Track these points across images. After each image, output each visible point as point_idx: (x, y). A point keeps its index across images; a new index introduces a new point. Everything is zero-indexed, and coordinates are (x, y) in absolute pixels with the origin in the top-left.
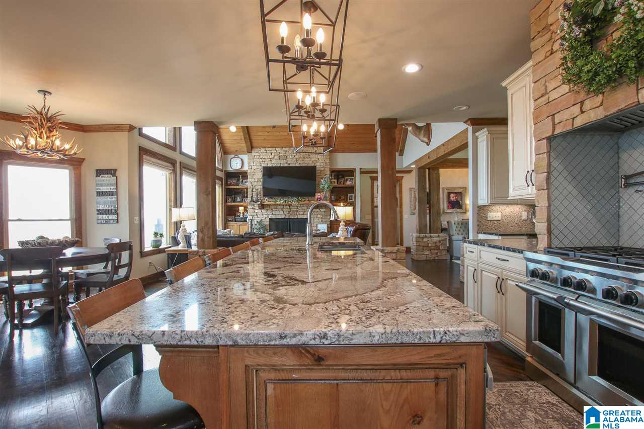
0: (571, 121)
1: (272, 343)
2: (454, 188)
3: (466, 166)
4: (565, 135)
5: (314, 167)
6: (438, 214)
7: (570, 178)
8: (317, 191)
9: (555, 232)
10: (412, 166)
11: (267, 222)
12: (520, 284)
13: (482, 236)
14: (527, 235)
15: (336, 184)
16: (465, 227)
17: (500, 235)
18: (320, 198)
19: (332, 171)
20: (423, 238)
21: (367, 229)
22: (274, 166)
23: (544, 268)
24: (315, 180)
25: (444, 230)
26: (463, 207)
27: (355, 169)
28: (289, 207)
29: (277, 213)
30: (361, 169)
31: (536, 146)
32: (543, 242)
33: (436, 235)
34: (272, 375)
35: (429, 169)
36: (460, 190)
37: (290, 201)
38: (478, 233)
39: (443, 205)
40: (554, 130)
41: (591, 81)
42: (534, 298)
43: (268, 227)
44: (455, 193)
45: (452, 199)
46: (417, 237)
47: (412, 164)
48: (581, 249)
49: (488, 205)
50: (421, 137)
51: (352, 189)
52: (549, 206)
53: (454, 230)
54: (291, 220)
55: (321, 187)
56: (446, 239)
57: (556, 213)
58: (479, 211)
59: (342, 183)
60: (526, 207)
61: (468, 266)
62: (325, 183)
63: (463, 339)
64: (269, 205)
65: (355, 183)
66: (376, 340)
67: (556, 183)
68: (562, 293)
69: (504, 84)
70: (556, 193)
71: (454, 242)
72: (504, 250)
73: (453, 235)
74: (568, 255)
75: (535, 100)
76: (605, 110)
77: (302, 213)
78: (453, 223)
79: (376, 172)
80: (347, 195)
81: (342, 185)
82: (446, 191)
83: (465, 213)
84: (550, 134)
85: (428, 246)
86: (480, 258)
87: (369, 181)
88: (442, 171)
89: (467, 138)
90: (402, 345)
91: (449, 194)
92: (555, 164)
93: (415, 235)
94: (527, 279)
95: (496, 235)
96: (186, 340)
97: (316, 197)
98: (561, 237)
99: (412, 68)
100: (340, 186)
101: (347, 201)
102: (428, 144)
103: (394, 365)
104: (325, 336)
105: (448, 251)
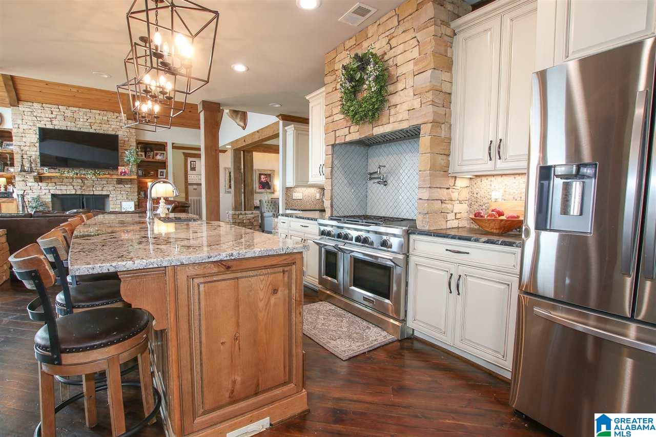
0: (344, 137)
1: (203, 261)
2: (264, 170)
3: (278, 152)
4: (341, 144)
5: (117, 136)
6: (252, 192)
7: (343, 172)
8: (120, 163)
9: (335, 206)
10: (227, 147)
11: (48, 199)
12: (316, 241)
13: (288, 212)
14: (319, 210)
15: (144, 157)
16: (274, 205)
17: (302, 210)
18: (125, 172)
19: (139, 143)
20: (238, 215)
21: (186, 207)
22: (56, 128)
23: (328, 229)
24: (118, 151)
25: (257, 208)
26: (272, 188)
27: (166, 143)
28: (81, 181)
29: (64, 188)
30: (173, 144)
31: (326, 148)
32: (328, 213)
33: (250, 212)
34: (202, 280)
35: (244, 151)
36: (269, 172)
37: (84, 174)
38: (286, 209)
39: (256, 185)
40: (335, 141)
41: (354, 116)
42: (323, 249)
43: (50, 205)
44: (265, 175)
45: (263, 180)
46: (233, 215)
47: (227, 144)
48: (347, 217)
49: (294, 187)
50: (238, 121)
51: (163, 165)
52: (332, 189)
53: (265, 208)
54: (85, 197)
55: (125, 160)
56: (258, 216)
57: (335, 194)
58: (287, 191)
59: (151, 157)
60: (319, 189)
61: (281, 234)
62: (130, 155)
63: (295, 251)
64: (50, 178)
65: (167, 158)
66: (257, 255)
67: (336, 175)
68: (337, 243)
69: (307, 98)
70: (336, 181)
71: (265, 218)
72: (306, 219)
73: (264, 212)
74: (340, 220)
75: (326, 118)
76: (360, 135)
77: (100, 189)
78: (264, 201)
79: (199, 149)
80: (158, 170)
81: (151, 160)
82: (258, 173)
83: (273, 193)
84: (333, 143)
85: (243, 223)
86: (290, 226)
87: (183, 157)
88: (254, 153)
89: (278, 130)
90: (269, 256)
91: (260, 175)
92: (336, 162)
93: (231, 212)
94: (319, 237)
95: (299, 210)
96: (150, 265)
97: (120, 171)
98: (338, 209)
99: (240, 68)
100: (149, 160)
101: (157, 176)
102: (244, 128)
103: (265, 266)
104: (232, 255)
105: (260, 227)
